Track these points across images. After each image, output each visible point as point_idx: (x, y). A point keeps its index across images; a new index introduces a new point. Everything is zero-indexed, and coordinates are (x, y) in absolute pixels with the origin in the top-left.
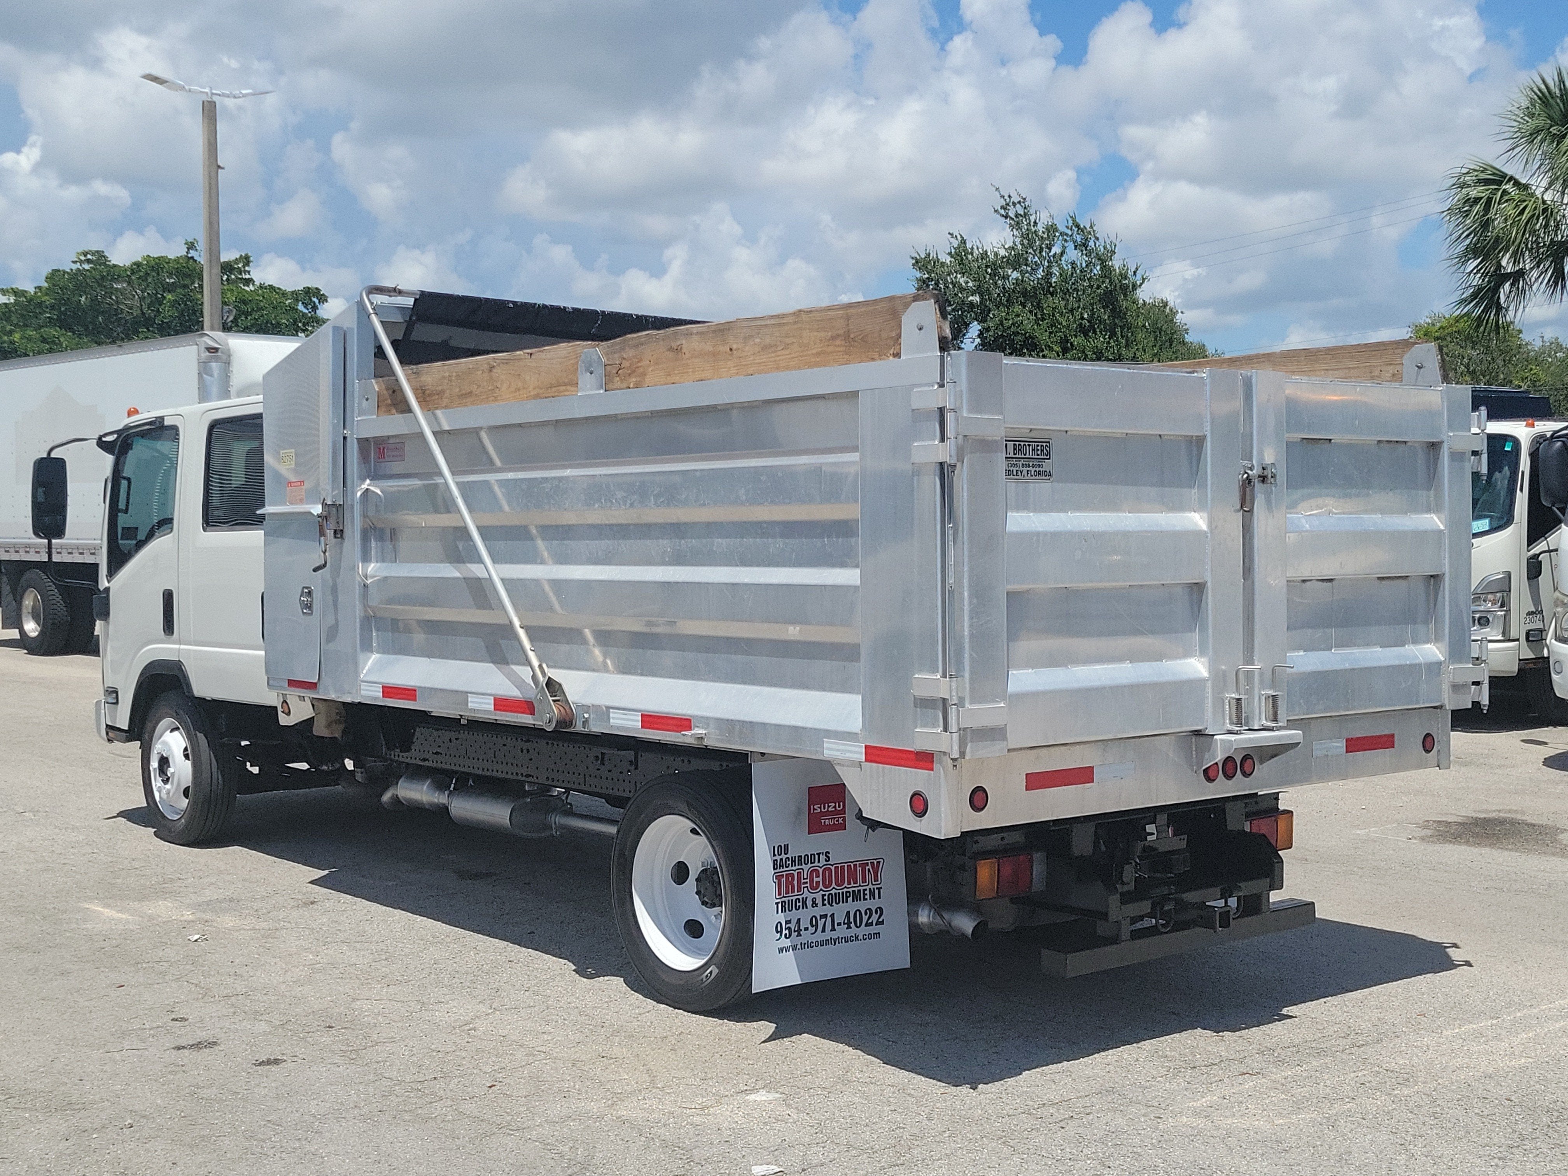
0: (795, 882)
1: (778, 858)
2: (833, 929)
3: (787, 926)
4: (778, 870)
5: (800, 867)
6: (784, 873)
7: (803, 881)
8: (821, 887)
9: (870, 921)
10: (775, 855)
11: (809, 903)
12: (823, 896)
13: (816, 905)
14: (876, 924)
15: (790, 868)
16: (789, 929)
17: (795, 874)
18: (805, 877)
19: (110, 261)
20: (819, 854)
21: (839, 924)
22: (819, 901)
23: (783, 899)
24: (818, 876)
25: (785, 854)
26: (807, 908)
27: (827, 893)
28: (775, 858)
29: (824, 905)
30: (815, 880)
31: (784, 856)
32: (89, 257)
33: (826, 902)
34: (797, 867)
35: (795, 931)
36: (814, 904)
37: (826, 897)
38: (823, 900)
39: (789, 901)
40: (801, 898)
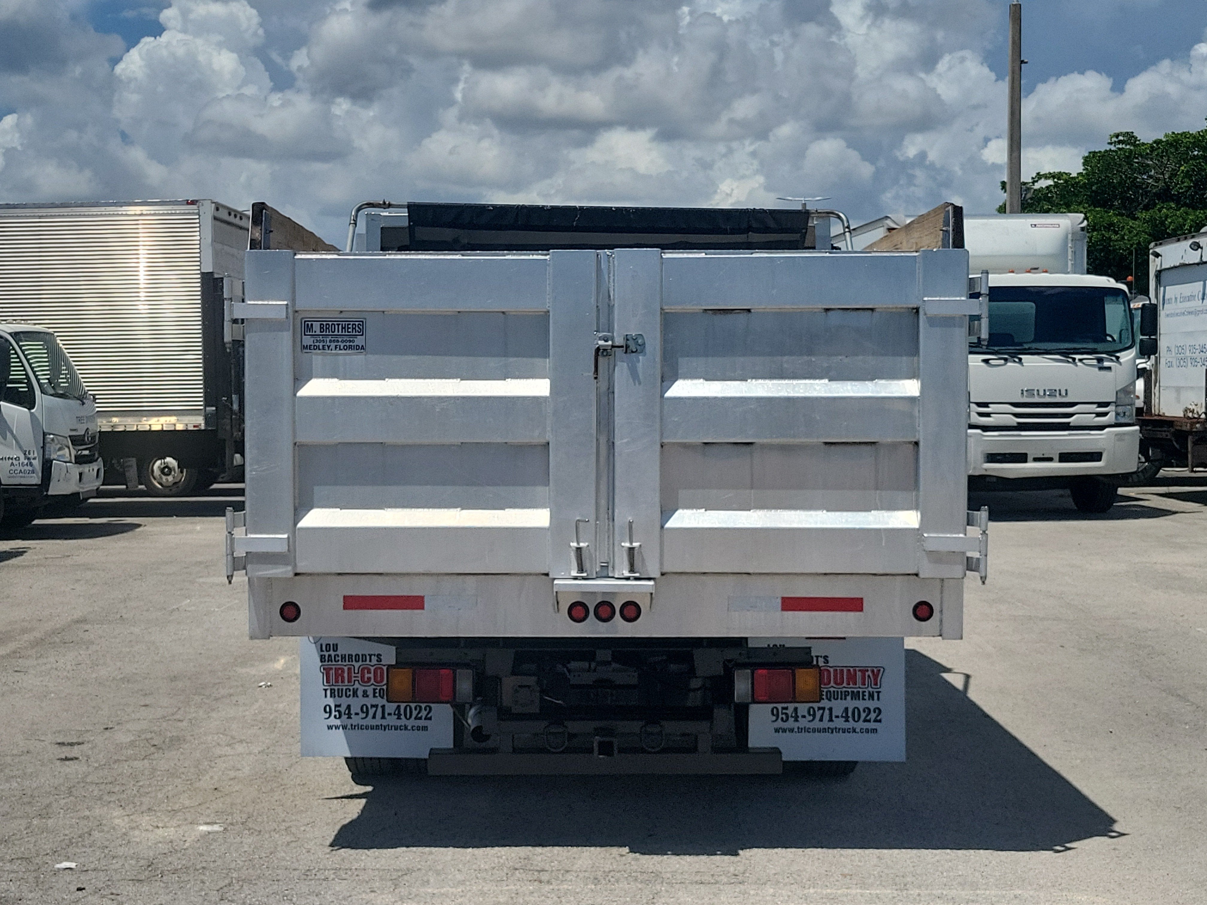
0: (346, 675)
1: (327, 654)
2: (383, 717)
3: (337, 709)
4: (326, 663)
5: (350, 663)
6: (334, 667)
7: (353, 675)
8: (372, 681)
9: (419, 716)
10: (322, 651)
11: (360, 693)
12: (374, 690)
13: (367, 696)
14: (425, 719)
15: (340, 663)
16: (339, 712)
17: (346, 668)
18: (356, 671)
20: (370, 656)
21: (389, 714)
22: (370, 693)
23: (333, 687)
24: (369, 672)
25: (334, 651)
26: (357, 697)
27: (379, 688)
28: (323, 653)
29: (374, 696)
30: (367, 676)
31: (332, 653)
33: (377, 695)
34: (347, 663)
35: (345, 714)
36: (365, 694)
37: (377, 691)
38: (375, 693)
39: (338, 689)
40: (351, 688)
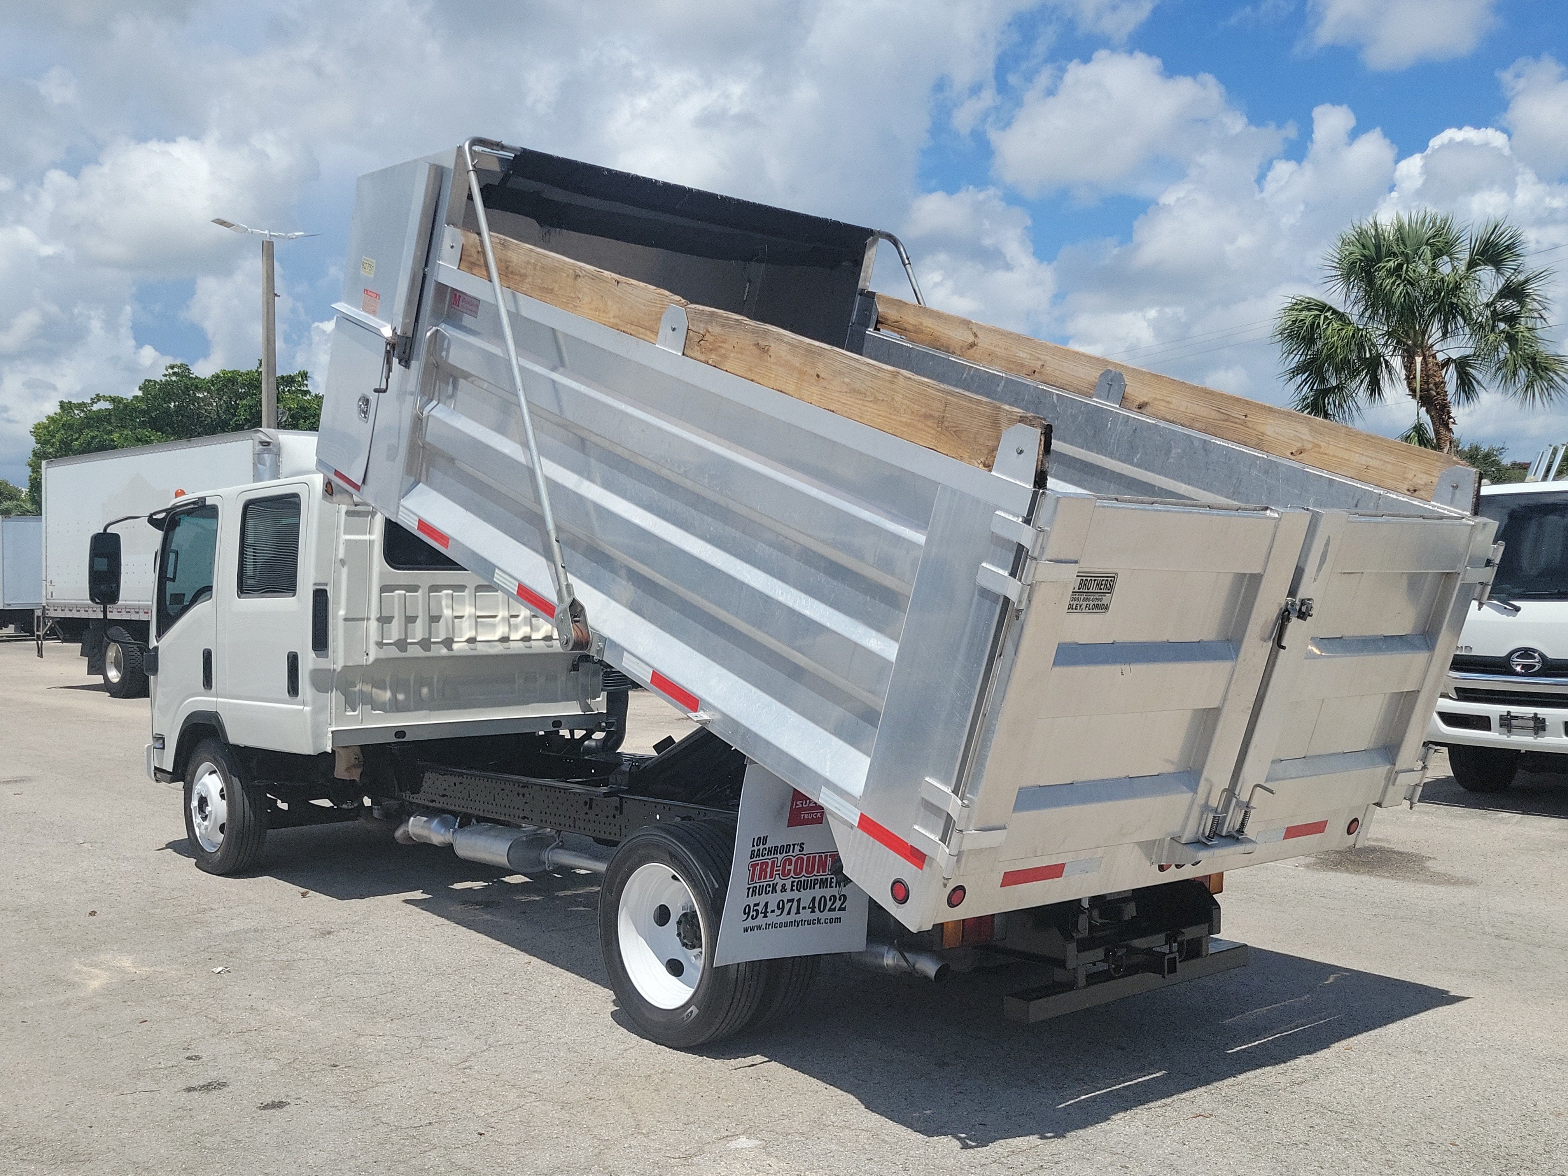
0: (769, 870)
1: (755, 848)
2: (798, 912)
3: (755, 908)
4: (754, 859)
5: (775, 856)
6: (760, 862)
7: (775, 869)
8: (792, 874)
10: (754, 845)
11: (779, 888)
12: (793, 882)
13: (785, 891)
14: (838, 910)
15: (765, 857)
16: (757, 910)
17: (770, 862)
18: (779, 865)
19: (193, 374)
20: (794, 845)
21: (804, 908)
22: (788, 887)
23: (755, 885)
24: (790, 865)
25: (763, 845)
26: (776, 892)
27: (797, 880)
29: (792, 890)
30: (788, 868)
31: (762, 847)
32: (176, 370)
33: (794, 888)
34: (772, 856)
35: (762, 913)
36: (784, 889)
37: (795, 884)
38: (793, 886)
39: (760, 886)
40: (771, 883)
